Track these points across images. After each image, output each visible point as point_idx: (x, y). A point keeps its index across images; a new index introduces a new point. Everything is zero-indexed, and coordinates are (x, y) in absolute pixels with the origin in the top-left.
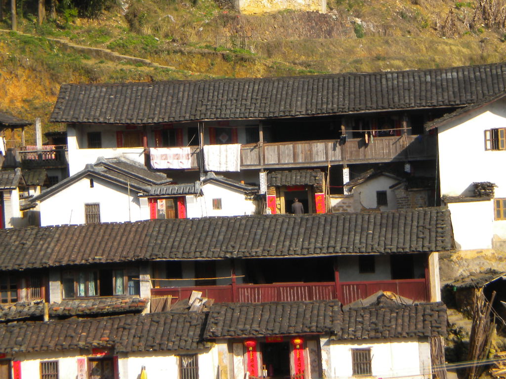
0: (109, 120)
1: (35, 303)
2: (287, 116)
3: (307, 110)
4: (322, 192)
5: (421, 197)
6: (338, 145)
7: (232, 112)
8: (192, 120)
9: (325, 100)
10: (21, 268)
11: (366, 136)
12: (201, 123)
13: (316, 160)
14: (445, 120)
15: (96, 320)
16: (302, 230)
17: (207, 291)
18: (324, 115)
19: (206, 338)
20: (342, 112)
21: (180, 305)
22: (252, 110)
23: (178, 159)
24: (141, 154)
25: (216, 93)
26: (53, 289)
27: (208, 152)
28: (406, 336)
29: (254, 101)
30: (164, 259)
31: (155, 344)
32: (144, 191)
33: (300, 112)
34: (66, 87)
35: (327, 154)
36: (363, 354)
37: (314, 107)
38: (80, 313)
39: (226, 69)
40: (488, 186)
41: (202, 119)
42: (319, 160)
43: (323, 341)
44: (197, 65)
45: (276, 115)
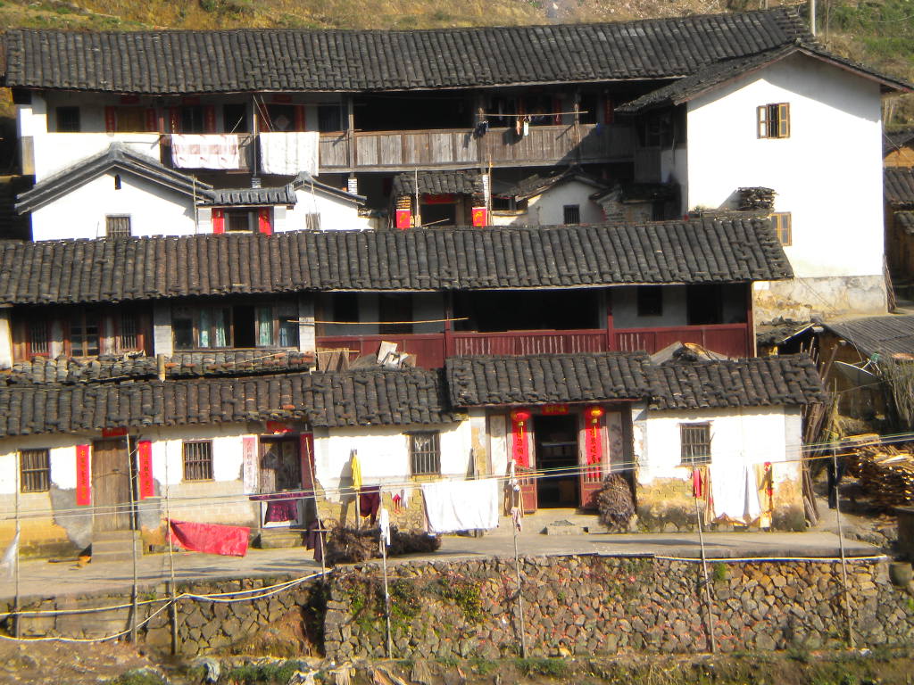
0: (104, 85)
1: (130, 357)
2: (397, 88)
3: (427, 80)
4: (484, 206)
5: (642, 214)
6: (472, 137)
7: (307, 79)
8: (243, 90)
9: (451, 65)
10: (116, 300)
11: (518, 123)
12: (258, 95)
13: (438, 161)
14: (703, 89)
15: (263, 379)
16: (548, 248)
17: (404, 341)
18: (455, 88)
19: (456, 406)
20: (485, 84)
21: (364, 363)
22: (338, 77)
23: (217, 153)
24: (155, 144)
25: (270, 50)
26: (159, 335)
27: (267, 144)
28: (769, 403)
29: (336, 63)
30: (345, 290)
31: (374, 415)
32: (207, 196)
33: (417, 83)
34: (15, 32)
35: (454, 151)
36: (698, 431)
37: (437, 75)
38: (211, 372)
39: (205, 22)
40: (767, 193)
41: (260, 89)
42: (443, 161)
43: (636, 413)
44: (157, 14)
45: (379, 85)
